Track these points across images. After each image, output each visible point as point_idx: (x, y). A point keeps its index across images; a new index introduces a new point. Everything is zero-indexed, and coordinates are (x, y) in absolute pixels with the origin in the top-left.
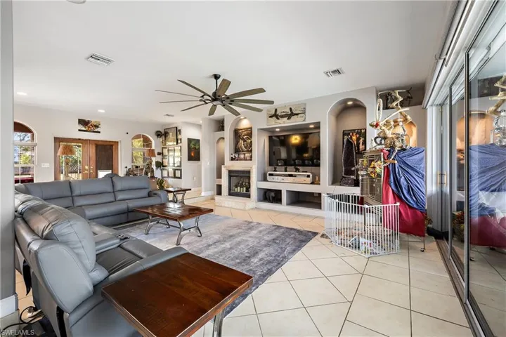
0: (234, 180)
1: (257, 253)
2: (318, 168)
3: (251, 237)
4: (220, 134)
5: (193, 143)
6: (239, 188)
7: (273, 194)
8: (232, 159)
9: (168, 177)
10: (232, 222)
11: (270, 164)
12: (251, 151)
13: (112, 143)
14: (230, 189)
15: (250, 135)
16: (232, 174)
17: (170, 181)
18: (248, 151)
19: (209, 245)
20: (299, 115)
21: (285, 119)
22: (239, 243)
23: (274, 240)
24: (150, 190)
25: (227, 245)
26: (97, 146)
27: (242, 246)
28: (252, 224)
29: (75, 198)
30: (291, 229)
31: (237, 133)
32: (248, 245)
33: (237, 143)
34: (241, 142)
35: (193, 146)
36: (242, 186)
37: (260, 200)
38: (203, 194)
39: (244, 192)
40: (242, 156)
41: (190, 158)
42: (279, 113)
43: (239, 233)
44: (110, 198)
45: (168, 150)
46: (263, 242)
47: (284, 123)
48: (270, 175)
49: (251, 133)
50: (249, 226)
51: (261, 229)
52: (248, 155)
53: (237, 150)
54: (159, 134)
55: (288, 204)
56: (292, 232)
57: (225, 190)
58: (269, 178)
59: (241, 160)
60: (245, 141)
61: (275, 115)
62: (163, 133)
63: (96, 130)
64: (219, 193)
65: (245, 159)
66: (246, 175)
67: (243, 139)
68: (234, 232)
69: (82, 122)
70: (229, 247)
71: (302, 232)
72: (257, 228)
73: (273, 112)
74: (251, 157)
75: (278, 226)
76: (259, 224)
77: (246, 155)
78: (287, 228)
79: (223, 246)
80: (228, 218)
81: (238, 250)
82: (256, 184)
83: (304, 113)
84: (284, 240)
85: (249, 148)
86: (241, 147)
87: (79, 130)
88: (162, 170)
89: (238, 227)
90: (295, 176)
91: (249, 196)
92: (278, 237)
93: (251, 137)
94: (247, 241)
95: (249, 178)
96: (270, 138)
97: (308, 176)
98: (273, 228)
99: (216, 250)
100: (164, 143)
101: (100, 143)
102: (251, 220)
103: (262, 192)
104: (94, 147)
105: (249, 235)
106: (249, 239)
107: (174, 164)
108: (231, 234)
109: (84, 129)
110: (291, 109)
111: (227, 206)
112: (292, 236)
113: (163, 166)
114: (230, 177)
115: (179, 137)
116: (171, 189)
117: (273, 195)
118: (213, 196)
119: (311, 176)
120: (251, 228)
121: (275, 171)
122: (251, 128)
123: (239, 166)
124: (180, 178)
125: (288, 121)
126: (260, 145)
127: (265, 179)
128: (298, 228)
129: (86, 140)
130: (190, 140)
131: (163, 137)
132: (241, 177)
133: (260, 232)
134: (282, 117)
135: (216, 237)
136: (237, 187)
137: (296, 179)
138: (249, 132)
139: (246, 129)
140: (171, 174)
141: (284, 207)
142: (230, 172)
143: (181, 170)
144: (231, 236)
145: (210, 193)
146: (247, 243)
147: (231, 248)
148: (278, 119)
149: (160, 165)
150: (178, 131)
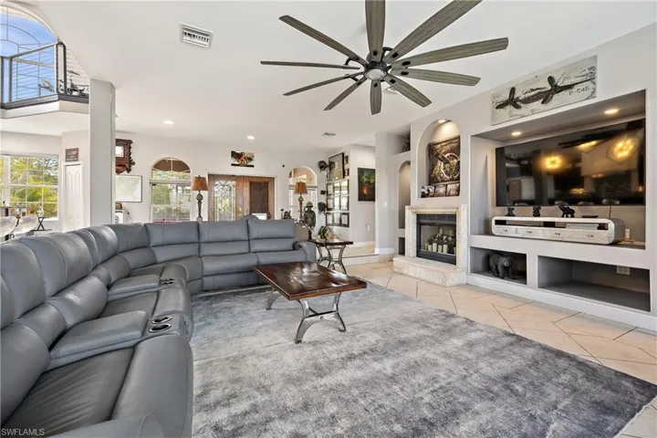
0: (427, 232)
1: (455, 413)
2: (639, 207)
3: (447, 356)
4: (404, 156)
5: (366, 174)
6: (435, 245)
7: (504, 262)
8: (424, 195)
9: (333, 224)
10: (413, 308)
11: (499, 203)
12: (458, 179)
13: (267, 180)
14: (419, 246)
15: (456, 151)
16: (422, 221)
17: (336, 229)
18: (452, 179)
19: (351, 357)
20: (575, 88)
21: (537, 105)
22: (414, 368)
23: (506, 378)
24: (297, 239)
25: (387, 366)
26: (251, 183)
27: (420, 379)
28: (454, 321)
29: (202, 245)
30: (559, 354)
31: (432, 151)
32: (435, 380)
33: (432, 167)
34: (440, 165)
35: (365, 179)
36: (440, 242)
37: (475, 271)
38: (377, 251)
39: (445, 252)
40: (442, 190)
41: (362, 197)
42: (519, 94)
43: (420, 339)
44: (243, 248)
45: (334, 188)
46: (475, 381)
47: (533, 112)
48: (498, 222)
49: (459, 147)
50: (447, 324)
51: (474, 336)
52: (451, 187)
53: (432, 180)
54: (322, 166)
55: (543, 286)
56: (562, 363)
57: (411, 247)
58: (495, 228)
59: (440, 195)
60: (446, 162)
61: (512, 102)
62: (327, 163)
63: (249, 164)
64: (402, 252)
65: (447, 194)
66: (449, 222)
67: (443, 159)
68: (412, 332)
69: (234, 155)
70: (389, 371)
71: (594, 370)
72: (464, 332)
73: (506, 96)
74: (458, 190)
75: (520, 339)
76: (469, 322)
77: (449, 187)
78: (545, 348)
79: (377, 366)
80: (406, 298)
81: (409, 389)
82: (467, 240)
83: (592, 79)
84: (536, 387)
85: (455, 175)
86: (440, 173)
87: (232, 165)
88: (326, 214)
89: (421, 321)
90: (563, 226)
91: (453, 261)
92: (518, 373)
93: (459, 154)
94: (435, 364)
95: (454, 227)
96: (499, 152)
97: (602, 227)
98: (507, 340)
99: (359, 374)
100: (329, 178)
101: (255, 180)
102: (452, 311)
103: (481, 256)
104: (248, 184)
105: (441, 348)
106: (442, 361)
107: (340, 206)
108: (403, 336)
109: (236, 163)
110: (551, 80)
111: (412, 274)
112: (564, 378)
113: (329, 209)
114: (419, 225)
115: (346, 167)
116: (336, 241)
117: (506, 264)
118: (393, 256)
119: (611, 225)
120: (449, 332)
121: (509, 215)
122: (459, 137)
123: (435, 206)
124: (347, 226)
125: (544, 107)
126: (478, 167)
127: (488, 232)
128: (581, 355)
129: (240, 177)
130: (361, 171)
131: (328, 169)
132: (440, 226)
133: (471, 345)
134: (528, 101)
135: (372, 338)
136: (431, 244)
137: (565, 233)
138: (455, 146)
139: (449, 141)
140: (337, 221)
141: (531, 290)
142: (419, 216)
143: (348, 214)
144: (402, 343)
145: (387, 251)
146: (433, 373)
147: (393, 379)
148: (518, 107)
149: (324, 207)
150: (345, 158)
